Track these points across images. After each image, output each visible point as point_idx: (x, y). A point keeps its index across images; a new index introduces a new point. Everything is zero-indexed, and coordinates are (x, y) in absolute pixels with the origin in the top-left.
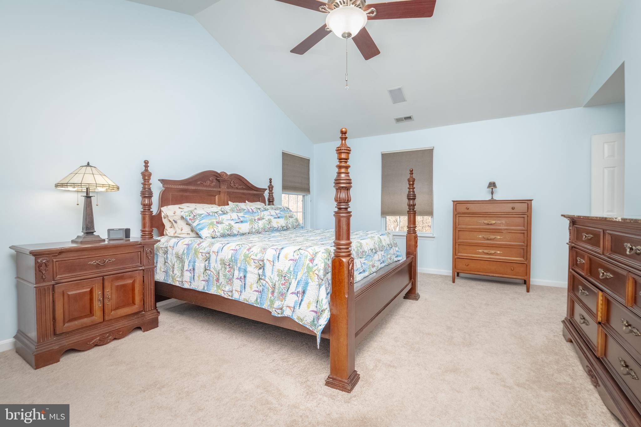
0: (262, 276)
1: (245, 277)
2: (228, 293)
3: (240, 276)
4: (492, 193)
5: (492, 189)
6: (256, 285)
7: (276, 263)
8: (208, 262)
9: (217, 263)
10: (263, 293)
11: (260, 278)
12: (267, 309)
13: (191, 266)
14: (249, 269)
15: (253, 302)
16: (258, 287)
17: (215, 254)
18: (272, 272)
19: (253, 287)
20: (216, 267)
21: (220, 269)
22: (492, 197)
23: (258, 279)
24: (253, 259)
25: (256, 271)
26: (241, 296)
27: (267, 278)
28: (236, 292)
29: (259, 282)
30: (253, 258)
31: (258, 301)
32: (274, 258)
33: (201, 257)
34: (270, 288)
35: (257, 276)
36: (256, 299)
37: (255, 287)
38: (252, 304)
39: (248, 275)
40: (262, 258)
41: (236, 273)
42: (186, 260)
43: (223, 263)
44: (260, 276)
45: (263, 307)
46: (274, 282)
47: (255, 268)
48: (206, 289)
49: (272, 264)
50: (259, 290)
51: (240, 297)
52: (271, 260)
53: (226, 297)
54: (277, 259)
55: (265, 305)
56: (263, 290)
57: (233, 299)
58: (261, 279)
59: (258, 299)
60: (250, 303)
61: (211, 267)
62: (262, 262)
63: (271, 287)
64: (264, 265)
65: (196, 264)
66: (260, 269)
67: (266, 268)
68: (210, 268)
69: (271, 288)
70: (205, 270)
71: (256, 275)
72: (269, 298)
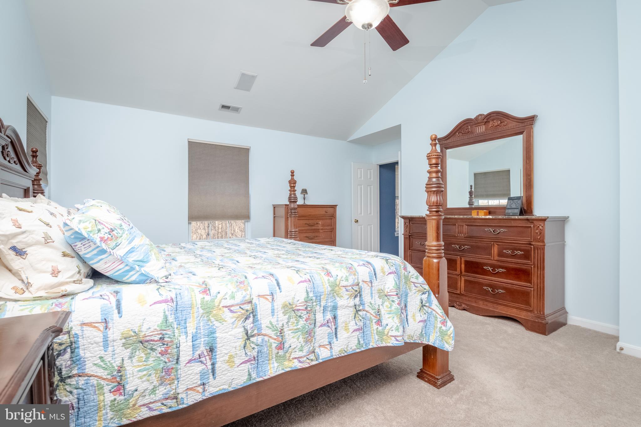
0: (359, 306)
1: (335, 318)
2: (308, 357)
3: (326, 320)
4: (304, 199)
5: (304, 195)
6: (354, 322)
7: (375, 283)
8: (251, 319)
9: (276, 314)
10: (365, 328)
11: (357, 309)
12: (375, 346)
13: (202, 345)
14: (341, 302)
15: (355, 347)
16: (358, 323)
17: (267, 299)
18: (372, 296)
19: (349, 327)
20: (274, 323)
21: (285, 324)
22: (304, 202)
23: (355, 312)
24: (344, 286)
25: (352, 302)
26: (333, 350)
27: (366, 305)
28: (322, 349)
29: (357, 316)
30: (342, 285)
31: (362, 342)
32: (371, 277)
33: (231, 315)
34: (373, 318)
35: (353, 310)
36: (357, 342)
37: (353, 326)
38: (354, 352)
39: (339, 313)
40: (356, 281)
41: (320, 317)
42: (182, 339)
43: (289, 308)
44: (357, 307)
45: (370, 347)
46: (377, 307)
47: (348, 298)
48: (254, 375)
49: (370, 285)
50: (360, 327)
51: (331, 352)
52: (368, 280)
53: (308, 366)
54: (374, 277)
55: (371, 344)
56: (365, 324)
57: (321, 361)
58: (359, 310)
59: (360, 340)
60: (350, 351)
61: (263, 326)
62: (358, 287)
63: (373, 316)
64: (360, 289)
65: (217, 335)
66: (356, 297)
67: (363, 293)
68: (260, 329)
69: (375, 317)
70: (248, 339)
71: (350, 308)
72: (375, 332)
